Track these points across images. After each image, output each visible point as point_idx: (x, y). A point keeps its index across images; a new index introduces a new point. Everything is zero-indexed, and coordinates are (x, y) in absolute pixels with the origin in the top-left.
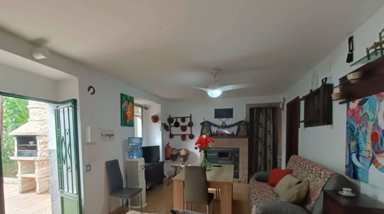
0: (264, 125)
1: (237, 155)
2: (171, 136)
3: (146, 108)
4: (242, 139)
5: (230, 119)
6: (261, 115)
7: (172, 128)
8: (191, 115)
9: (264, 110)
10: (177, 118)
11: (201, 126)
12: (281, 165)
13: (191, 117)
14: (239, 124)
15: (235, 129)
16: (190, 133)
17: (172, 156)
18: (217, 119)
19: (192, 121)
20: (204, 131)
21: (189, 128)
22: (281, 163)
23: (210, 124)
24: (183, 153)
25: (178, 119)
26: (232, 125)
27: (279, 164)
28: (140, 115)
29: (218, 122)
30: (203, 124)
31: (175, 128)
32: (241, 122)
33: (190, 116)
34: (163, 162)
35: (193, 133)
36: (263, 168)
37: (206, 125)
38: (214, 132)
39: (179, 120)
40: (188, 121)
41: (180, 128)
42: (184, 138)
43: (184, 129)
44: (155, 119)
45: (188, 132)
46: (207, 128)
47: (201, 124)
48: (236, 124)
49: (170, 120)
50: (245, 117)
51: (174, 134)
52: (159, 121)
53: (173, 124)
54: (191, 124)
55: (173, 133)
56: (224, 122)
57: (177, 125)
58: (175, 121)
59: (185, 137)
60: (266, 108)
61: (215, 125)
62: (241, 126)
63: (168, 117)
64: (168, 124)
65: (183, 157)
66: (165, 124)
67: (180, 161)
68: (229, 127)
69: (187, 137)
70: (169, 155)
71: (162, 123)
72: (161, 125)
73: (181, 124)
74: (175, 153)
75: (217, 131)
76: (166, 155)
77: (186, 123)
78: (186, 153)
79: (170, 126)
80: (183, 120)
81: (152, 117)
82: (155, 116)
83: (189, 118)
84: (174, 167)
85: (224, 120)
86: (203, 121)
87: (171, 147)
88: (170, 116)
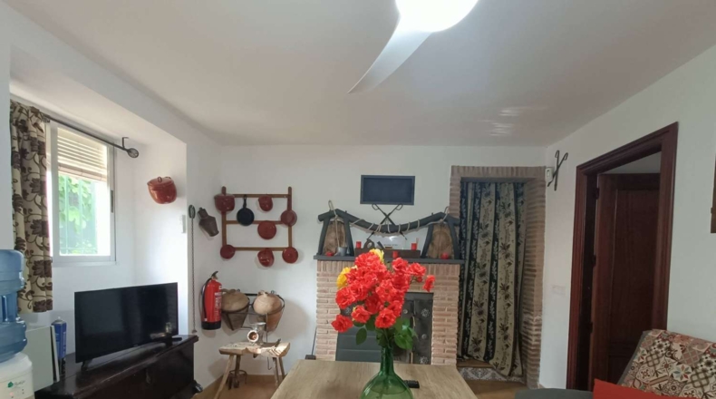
0: (490, 229)
1: (424, 313)
2: (228, 252)
3: (129, 151)
4: (443, 267)
5: (406, 207)
6: (484, 201)
7: (229, 227)
8: (290, 189)
9: (493, 187)
10: (245, 196)
11: (322, 224)
12: (539, 341)
13: (289, 197)
14: (430, 222)
15: (418, 238)
16: (287, 246)
17: (225, 314)
18: (368, 207)
19: (294, 208)
20: (331, 239)
21: (282, 230)
22: (539, 335)
23: (348, 219)
24: (262, 305)
25: (248, 200)
26: (414, 226)
27: (534, 338)
28: (105, 172)
29: (372, 213)
30: (326, 218)
31: (239, 227)
32: (436, 217)
33: (286, 192)
34: (194, 339)
35: (296, 245)
36: (483, 345)
37: (336, 222)
38: (359, 243)
39: (253, 205)
40: (280, 207)
41: (254, 228)
42: (266, 257)
43: (267, 231)
44: (165, 191)
45: (280, 240)
46: (340, 232)
47: (321, 218)
48: (423, 223)
49: (224, 202)
50: (447, 203)
51: (235, 246)
52: (177, 199)
53: (232, 216)
54: (289, 218)
55: (231, 241)
56: (387, 217)
57: (246, 218)
58: (239, 205)
59: (272, 257)
60: (499, 183)
61: (363, 224)
62: (436, 230)
63: (219, 192)
64: (212, 212)
65: (263, 317)
66: (202, 212)
67: (252, 336)
68: (402, 230)
69: (278, 255)
70: (217, 313)
71: (191, 209)
72: (185, 212)
73: (260, 215)
74: (235, 306)
75: (369, 241)
76: (204, 313)
77: (275, 215)
78: (273, 305)
79: (225, 223)
80: (266, 203)
81: (151, 183)
82: (160, 179)
83: (285, 201)
84: (231, 354)
85: (388, 208)
86: (326, 210)
87: (223, 287)
88: (224, 189)
